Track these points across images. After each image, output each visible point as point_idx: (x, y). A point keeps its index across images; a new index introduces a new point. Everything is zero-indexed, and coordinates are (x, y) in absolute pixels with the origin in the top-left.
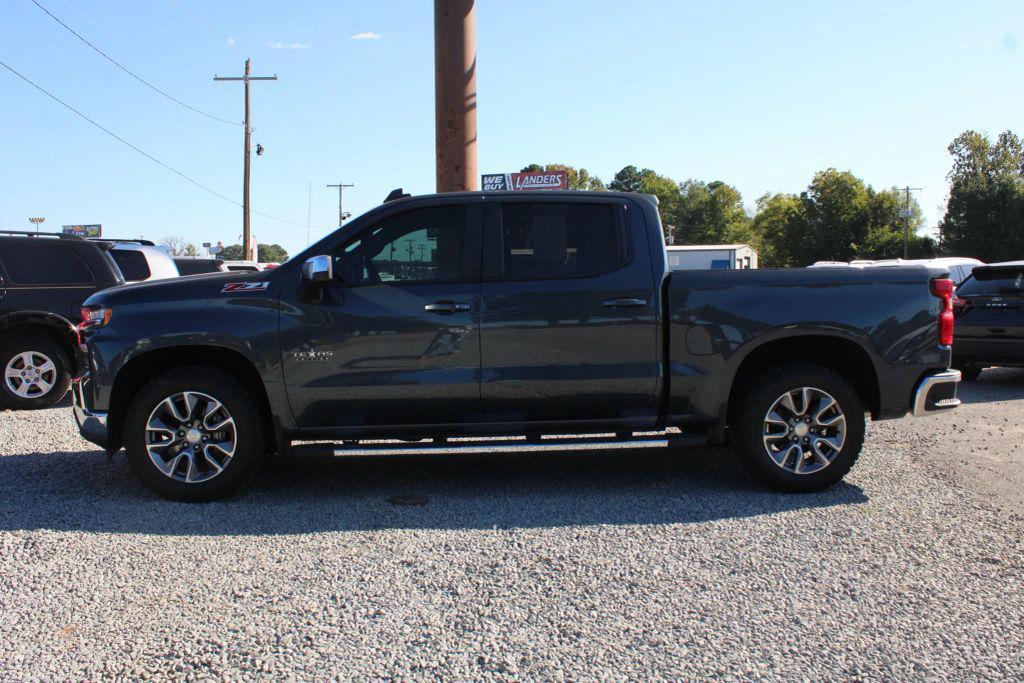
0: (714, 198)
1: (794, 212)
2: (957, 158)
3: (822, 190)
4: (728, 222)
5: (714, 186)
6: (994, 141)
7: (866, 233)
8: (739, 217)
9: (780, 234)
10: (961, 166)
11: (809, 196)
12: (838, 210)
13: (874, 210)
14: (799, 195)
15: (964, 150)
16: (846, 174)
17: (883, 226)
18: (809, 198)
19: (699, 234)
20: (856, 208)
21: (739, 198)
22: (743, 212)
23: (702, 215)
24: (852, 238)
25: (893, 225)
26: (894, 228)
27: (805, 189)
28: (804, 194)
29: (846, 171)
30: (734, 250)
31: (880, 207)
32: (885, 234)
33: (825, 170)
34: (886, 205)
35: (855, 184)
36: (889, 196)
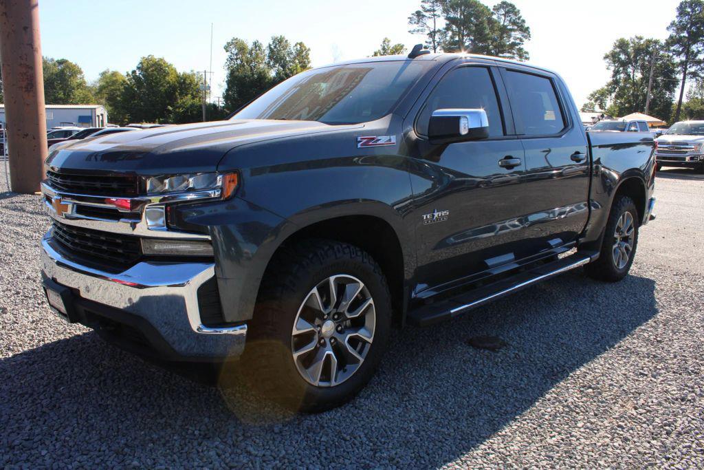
0: (62, 71)
1: (127, 84)
2: (230, 54)
3: (146, 70)
4: (74, 89)
5: (61, 62)
6: (250, 46)
7: (176, 99)
8: (81, 85)
9: (119, 98)
10: (232, 59)
11: (138, 73)
12: (157, 83)
13: (181, 84)
14: (130, 73)
15: (234, 50)
16: (161, 60)
17: (186, 95)
18: (137, 74)
19: (53, 97)
20: (169, 83)
21: (81, 72)
22: (85, 82)
23: (53, 83)
24: (167, 102)
25: (192, 94)
26: (194, 97)
27: (135, 69)
28: (134, 72)
29: (161, 57)
30: (95, 109)
31: (184, 82)
32: (188, 100)
33: (146, 57)
34: (188, 81)
35: (168, 67)
36: (189, 76)
